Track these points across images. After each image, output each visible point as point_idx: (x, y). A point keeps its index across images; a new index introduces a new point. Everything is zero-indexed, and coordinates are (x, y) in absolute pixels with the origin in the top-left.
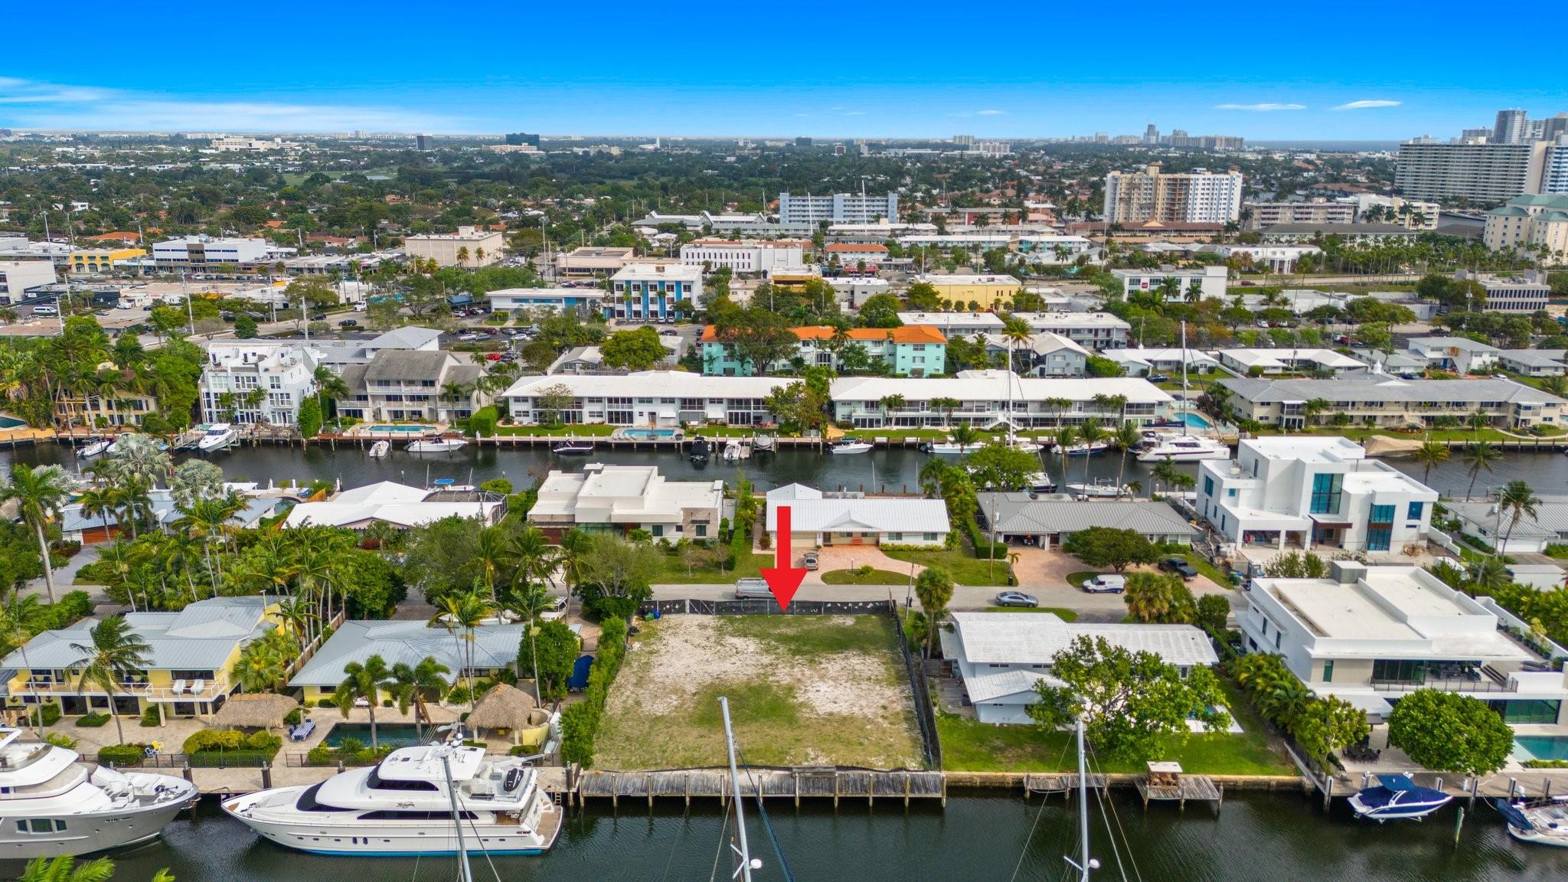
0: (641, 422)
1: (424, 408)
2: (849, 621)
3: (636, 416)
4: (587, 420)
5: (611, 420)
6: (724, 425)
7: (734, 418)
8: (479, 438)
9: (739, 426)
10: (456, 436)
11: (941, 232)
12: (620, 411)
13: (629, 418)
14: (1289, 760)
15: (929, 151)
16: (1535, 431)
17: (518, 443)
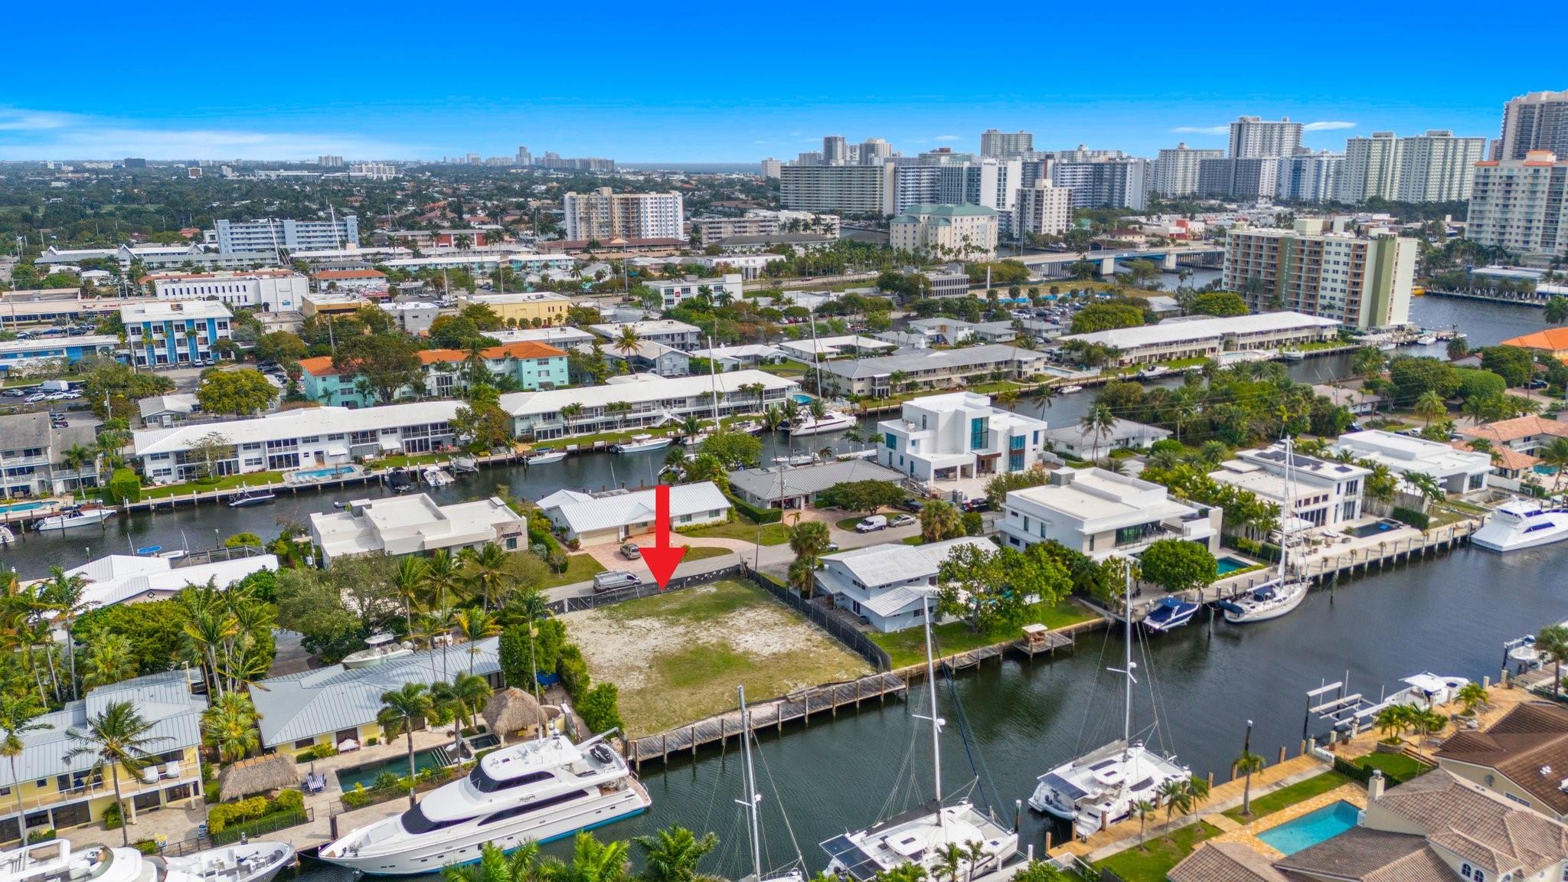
0: (307, 463)
1: (33, 482)
2: (711, 589)
3: (301, 457)
4: (244, 469)
5: (273, 466)
6: (402, 454)
7: (412, 447)
8: (128, 505)
9: (418, 454)
10: (94, 507)
11: (417, 255)
12: (283, 454)
13: (294, 460)
14: (1089, 610)
15: (306, 173)
16: (1031, 379)
17: (178, 503)
